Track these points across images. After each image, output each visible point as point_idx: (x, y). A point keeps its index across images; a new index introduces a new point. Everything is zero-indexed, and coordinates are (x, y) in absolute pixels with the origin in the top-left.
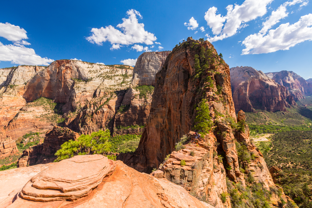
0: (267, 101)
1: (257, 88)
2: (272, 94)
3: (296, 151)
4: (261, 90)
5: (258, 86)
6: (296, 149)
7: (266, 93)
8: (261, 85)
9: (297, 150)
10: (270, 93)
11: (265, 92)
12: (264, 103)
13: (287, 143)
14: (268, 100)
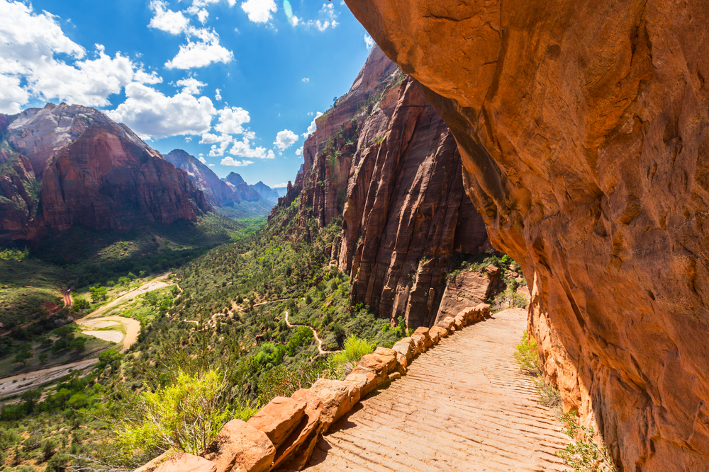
0: (150, 198)
1: (120, 161)
2: (159, 179)
3: (235, 279)
4: (129, 167)
5: (121, 157)
6: (233, 275)
7: (144, 177)
8: (128, 155)
9: (237, 277)
10: (155, 177)
11: (143, 173)
12: (145, 201)
13: (213, 272)
14: (154, 193)
